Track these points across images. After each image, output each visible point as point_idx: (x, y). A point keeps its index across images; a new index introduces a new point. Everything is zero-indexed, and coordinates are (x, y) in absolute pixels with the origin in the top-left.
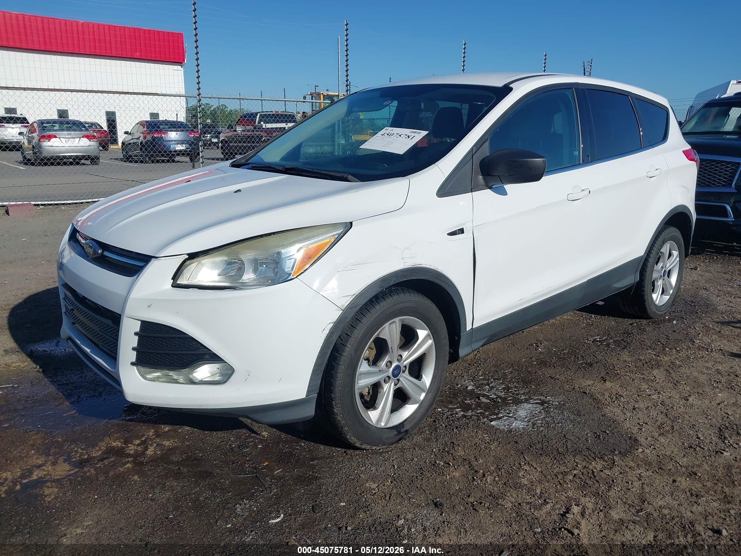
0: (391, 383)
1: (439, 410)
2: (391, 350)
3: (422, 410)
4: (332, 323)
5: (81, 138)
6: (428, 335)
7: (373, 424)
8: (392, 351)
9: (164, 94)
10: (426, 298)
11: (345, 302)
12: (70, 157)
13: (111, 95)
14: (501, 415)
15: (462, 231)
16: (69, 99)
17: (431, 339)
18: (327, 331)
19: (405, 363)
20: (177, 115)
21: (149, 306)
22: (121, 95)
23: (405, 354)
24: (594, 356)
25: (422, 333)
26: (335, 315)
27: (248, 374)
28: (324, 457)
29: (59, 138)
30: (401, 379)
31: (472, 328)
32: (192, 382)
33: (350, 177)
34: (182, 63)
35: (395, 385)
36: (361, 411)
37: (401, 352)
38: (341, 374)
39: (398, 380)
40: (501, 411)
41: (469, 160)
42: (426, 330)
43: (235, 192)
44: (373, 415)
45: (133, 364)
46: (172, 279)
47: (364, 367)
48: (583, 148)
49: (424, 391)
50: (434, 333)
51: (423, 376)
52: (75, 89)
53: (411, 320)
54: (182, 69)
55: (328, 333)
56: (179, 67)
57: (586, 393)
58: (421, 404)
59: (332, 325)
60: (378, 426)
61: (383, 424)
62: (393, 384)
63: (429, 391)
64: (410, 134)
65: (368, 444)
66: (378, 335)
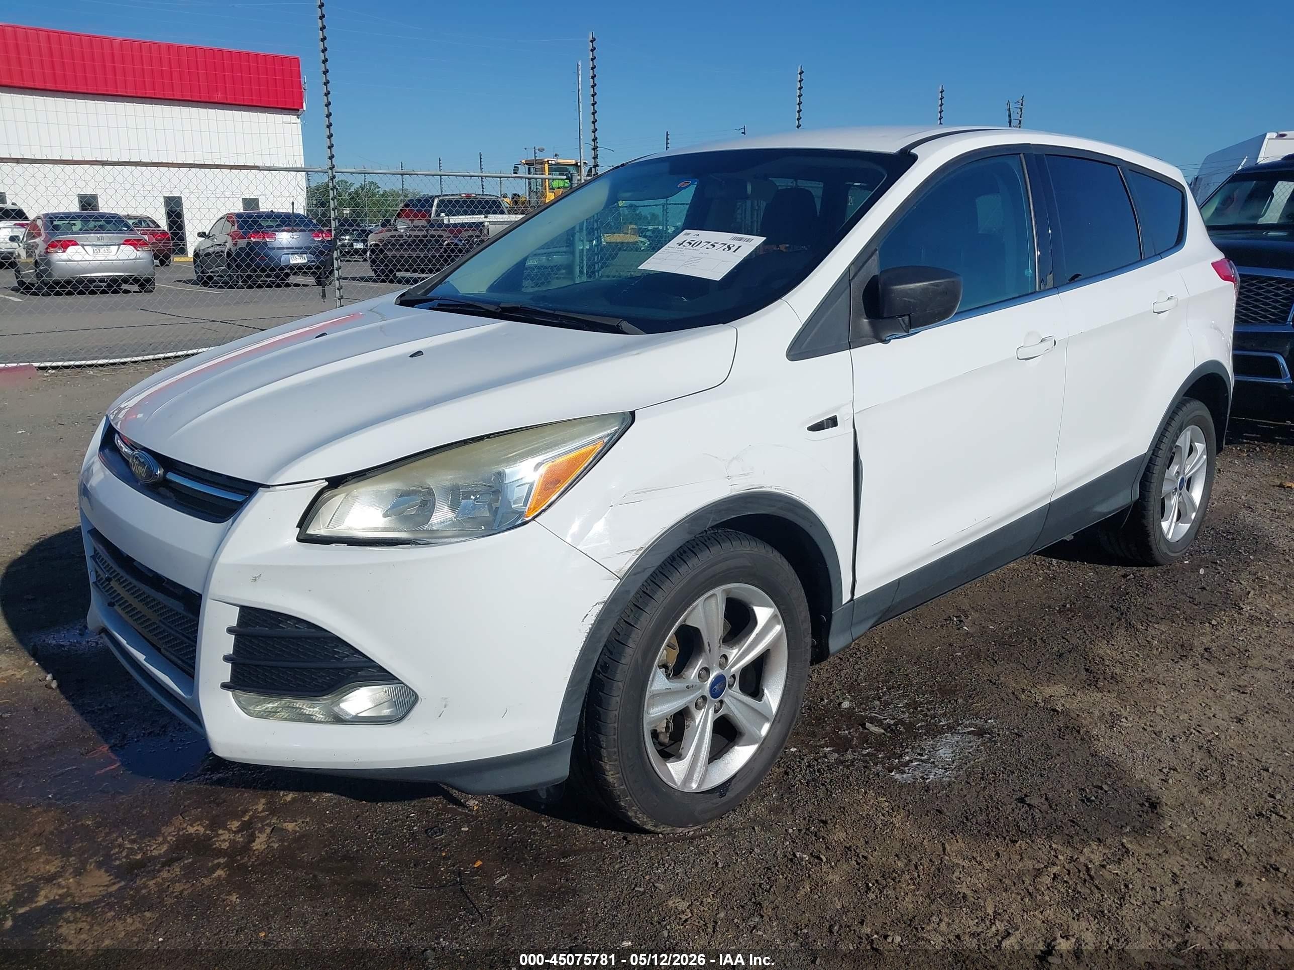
0: (708, 710)
1: (793, 750)
2: (707, 648)
3: (765, 755)
4: (601, 603)
5: (122, 247)
6: (774, 617)
7: (676, 787)
8: (710, 650)
9: (269, 167)
10: (769, 548)
11: (624, 563)
12: (102, 280)
13: (174, 170)
14: (907, 758)
15: (833, 422)
16: (99, 178)
17: (779, 623)
18: (591, 620)
19: (733, 669)
20: (293, 204)
21: (255, 580)
22: (192, 169)
23: (733, 653)
24: (1063, 638)
25: (763, 614)
26: (606, 588)
27: (444, 703)
28: (585, 849)
29: (83, 246)
30: (725, 700)
31: (852, 599)
32: (339, 719)
33: (625, 325)
34: (298, 110)
35: (716, 711)
36: (654, 765)
37: (725, 650)
38: (618, 699)
39: (721, 702)
40: (906, 750)
41: (845, 290)
42: (771, 607)
43: (411, 356)
44: (676, 770)
45: (225, 686)
46: (297, 527)
47: (659, 682)
49: (767, 720)
50: (786, 613)
51: (766, 691)
52: (109, 160)
53: (742, 589)
54: (299, 120)
55: (593, 622)
56: (294, 118)
57: (1057, 711)
58: (762, 743)
59: (600, 606)
60: (685, 790)
61: (694, 786)
62: (711, 711)
63: (777, 719)
64: (731, 243)
65: (669, 825)
66: (685, 621)
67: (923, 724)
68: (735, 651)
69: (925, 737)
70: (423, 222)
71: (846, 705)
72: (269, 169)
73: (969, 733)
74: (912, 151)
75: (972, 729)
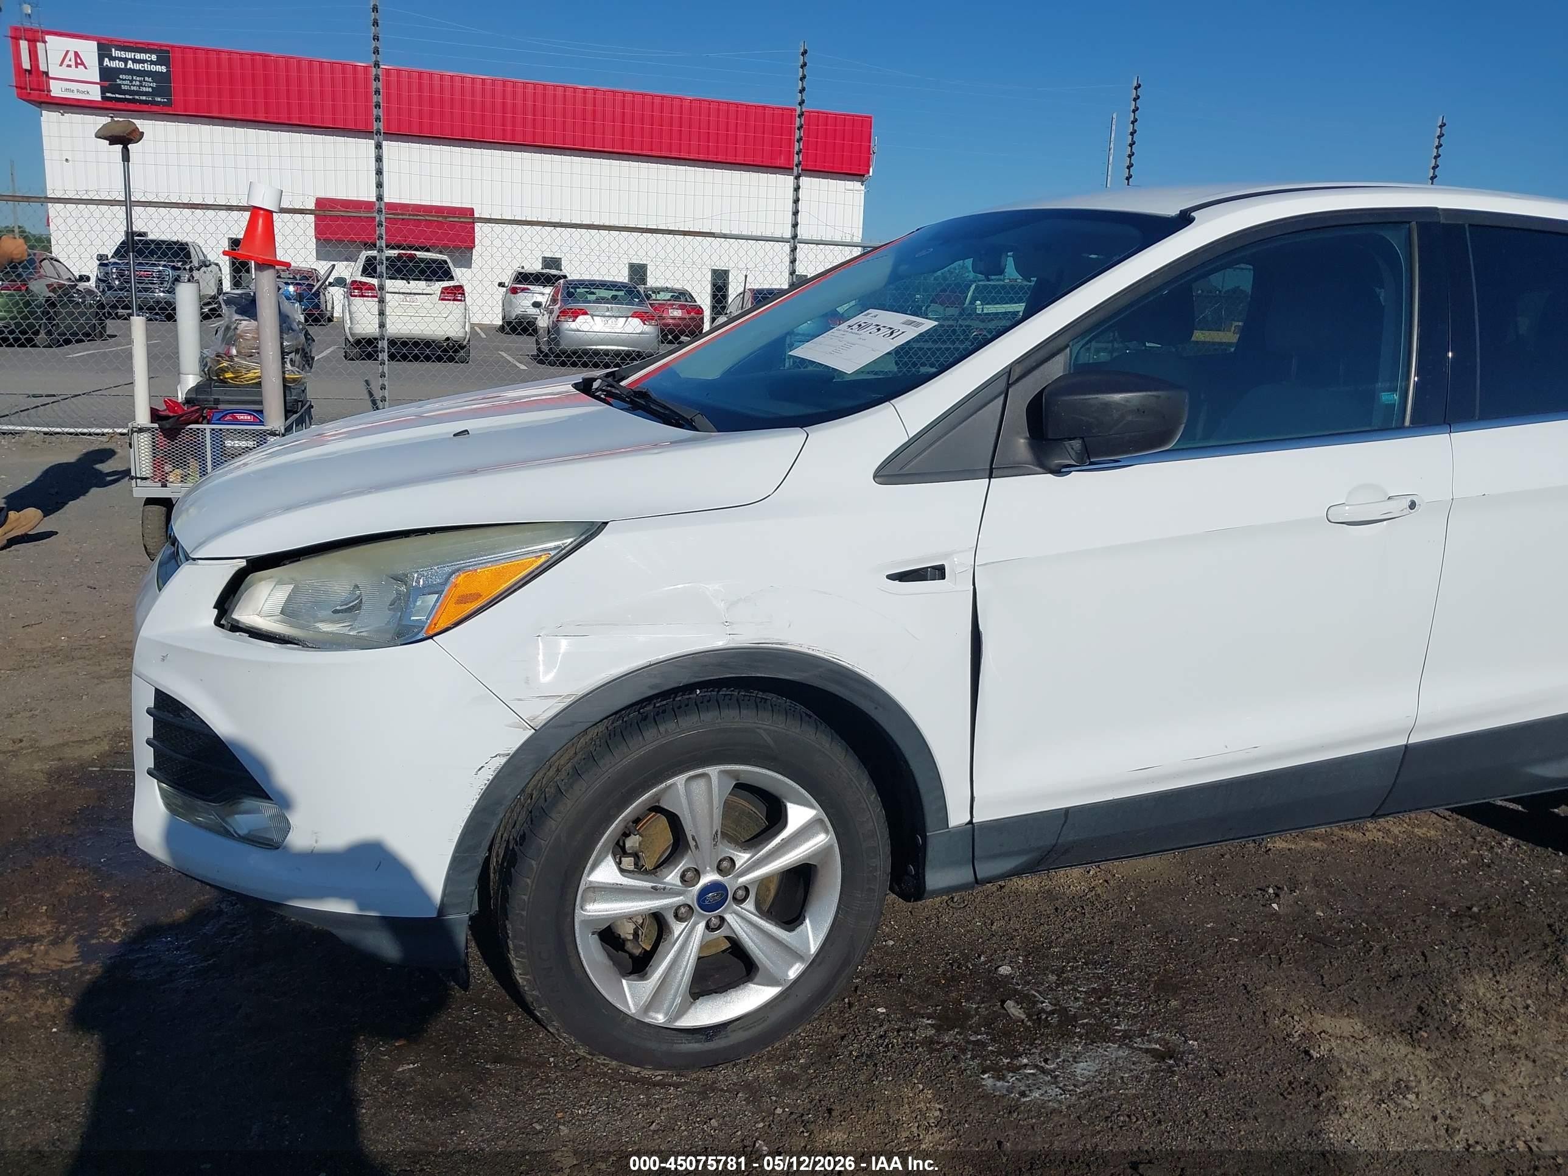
0: (696, 924)
1: (881, 1010)
2: (692, 844)
3: (790, 1005)
4: (504, 755)
5: (630, 319)
6: (818, 821)
7: (629, 1013)
8: (699, 848)
9: (725, 235)
11: (543, 709)
12: (606, 353)
13: (604, 233)
14: (1025, 1061)
15: (939, 572)
17: (826, 831)
18: (488, 775)
19: (742, 880)
20: (746, 276)
21: (163, 659)
22: (644, 234)
23: (742, 858)
24: (1423, 954)
25: (798, 815)
26: (516, 739)
27: (315, 838)
28: (526, 1060)
29: (592, 316)
30: (729, 917)
31: (971, 822)
34: (864, 176)
35: (710, 929)
37: (729, 851)
39: (720, 919)
40: (1034, 1050)
41: (996, 398)
42: (812, 807)
43: (454, 435)
44: (632, 991)
45: (149, 774)
46: (215, 607)
47: (604, 872)
48: (1416, 384)
49: (800, 957)
50: (838, 820)
51: (807, 921)
52: (539, 220)
54: (863, 188)
55: (491, 778)
56: (857, 185)
57: (1311, 1057)
58: (787, 989)
59: (503, 760)
60: (647, 1020)
61: (660, 1018)
62: (701, 926)
63: (818, 961)
64: (898, 327)
65: (613, 1057)
66: (658, 801)
67: (1093, 1021)
68: (746, 856)
69: (1077, 1039)
70: (952, 311)
71: (1005, 970)
72: (725, 236)
73: (1147, 1051)
74: (1192, 214)
75: (1158, 1046)
